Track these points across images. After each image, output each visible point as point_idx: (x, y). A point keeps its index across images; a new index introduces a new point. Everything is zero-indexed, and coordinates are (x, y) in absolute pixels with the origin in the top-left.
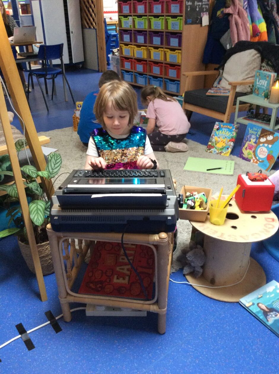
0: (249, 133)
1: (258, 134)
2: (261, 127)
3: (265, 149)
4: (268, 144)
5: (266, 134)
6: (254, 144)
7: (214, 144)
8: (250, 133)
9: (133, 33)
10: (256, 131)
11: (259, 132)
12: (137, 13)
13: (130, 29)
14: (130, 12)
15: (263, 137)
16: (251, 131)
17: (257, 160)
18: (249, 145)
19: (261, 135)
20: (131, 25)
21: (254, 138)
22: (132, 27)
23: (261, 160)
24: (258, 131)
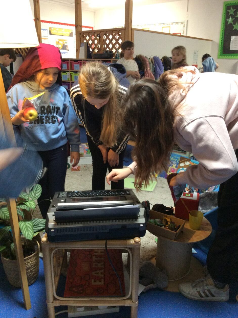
1: (178, 160)
2: (180, 156)
5: (184, 160)
6: (175, 168)
8: (172, 160)
9: (70, 84)
10: (176, 158)
11: (178, 159)
12: (74, 70)
13: (69, 81)
14: (68, 69)
15: (182, 163)
18: (172, 169)
19: (181, 161)
20: (68, 78)
21: (175, 164)
22: (69, 80)
24: (178, 158)
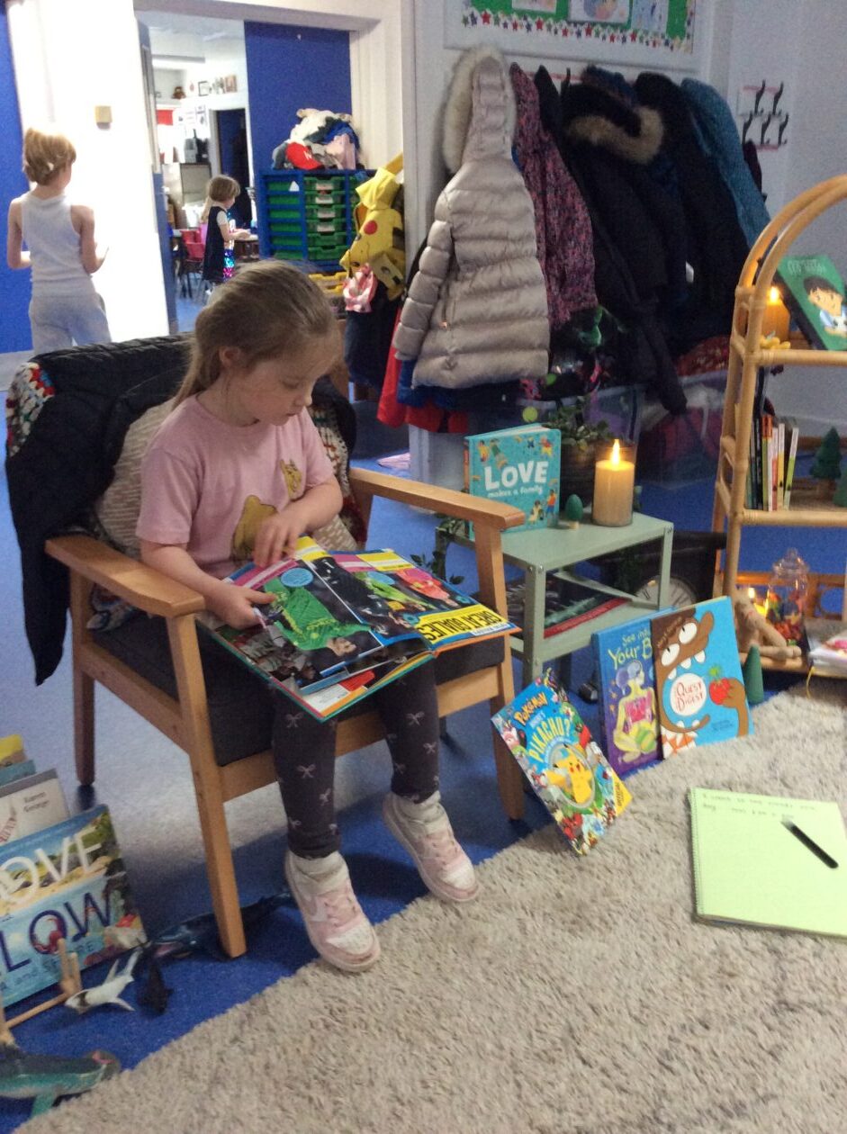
0: (616, 668)
1: (644, 646)
3: (690, 680)
4: (692, 656)
5: (669, 630)
6: (645, 693)
7: (570, 803)
8: (619, 666)
10: (633, 645)
11: (644, 642)
15: (665, 646)
16: (617, 658)
17: (683, 731)
21: (638, 673)
23: (696, 723)
24: (643, 638)
